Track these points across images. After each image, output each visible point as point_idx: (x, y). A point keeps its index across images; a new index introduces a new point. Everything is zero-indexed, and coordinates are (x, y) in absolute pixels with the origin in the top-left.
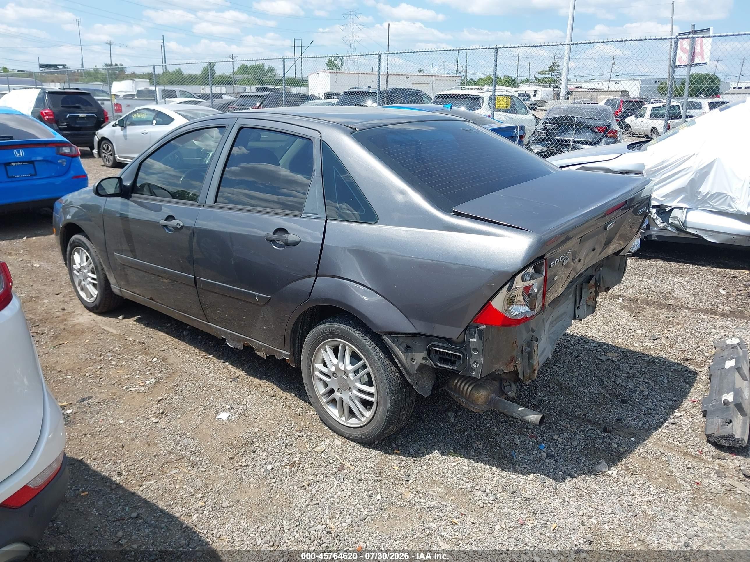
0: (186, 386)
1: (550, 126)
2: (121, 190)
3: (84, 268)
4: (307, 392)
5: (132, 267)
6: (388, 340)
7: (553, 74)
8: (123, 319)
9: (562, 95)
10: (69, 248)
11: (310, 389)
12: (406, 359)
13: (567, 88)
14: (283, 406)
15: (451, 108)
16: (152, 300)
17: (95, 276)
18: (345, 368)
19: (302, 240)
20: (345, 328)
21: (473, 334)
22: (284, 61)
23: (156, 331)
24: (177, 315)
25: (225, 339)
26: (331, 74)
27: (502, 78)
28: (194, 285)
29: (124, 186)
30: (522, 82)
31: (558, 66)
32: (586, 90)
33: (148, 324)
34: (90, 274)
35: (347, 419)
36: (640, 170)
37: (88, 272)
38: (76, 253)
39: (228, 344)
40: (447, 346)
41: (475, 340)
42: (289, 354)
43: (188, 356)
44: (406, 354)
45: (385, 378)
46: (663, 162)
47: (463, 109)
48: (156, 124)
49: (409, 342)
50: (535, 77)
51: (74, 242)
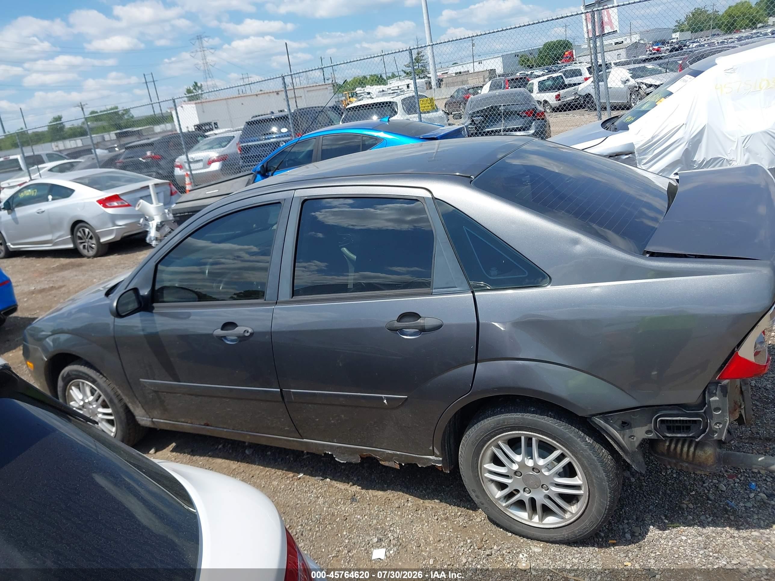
0: (302, 525)
1: (478, 119)
2: (139, 303)
3: (90, 403)
4: (475, 499)
5: (170, 393)
6: (599, 421)
7: (420, 65)
8: (155, 453)
9: (433, 83)
10: (60, 383)
11: (479, 495)
12: (623, 438)
13: (436, 76)
14: (437, 520)
15: (389, 121)
16: (208, 425)
17: (109, 411)
18: (535, 463)
19: (445, 322)
20: (529, 417)
21: (715, 392)
22: (174, 102)
23: (211, 459)
24: (248, 436)
25: (332, 455)
26: (198, 105)
27: (368, 77)
28: (281, 399)
29: (143, 297)
30: (389, 78)
31: (423, 56)
32: (454, 75)
33: (192, 451)
34: (101, 410)
35: (542, 519)
36: (631, 150)
37: (98, 407)
38: (73, 388)
39: (336, 459)
40: (680, 412)
41: (717, 398)
42: (441, 459)
43: (275, 483)
44: (622, 432)
45: (599, 466)
46: (653, 138)
47: (375, 118)
48: (53, 199)
49: (626, 418)
50: (403, 71)
51: (68, 375)
